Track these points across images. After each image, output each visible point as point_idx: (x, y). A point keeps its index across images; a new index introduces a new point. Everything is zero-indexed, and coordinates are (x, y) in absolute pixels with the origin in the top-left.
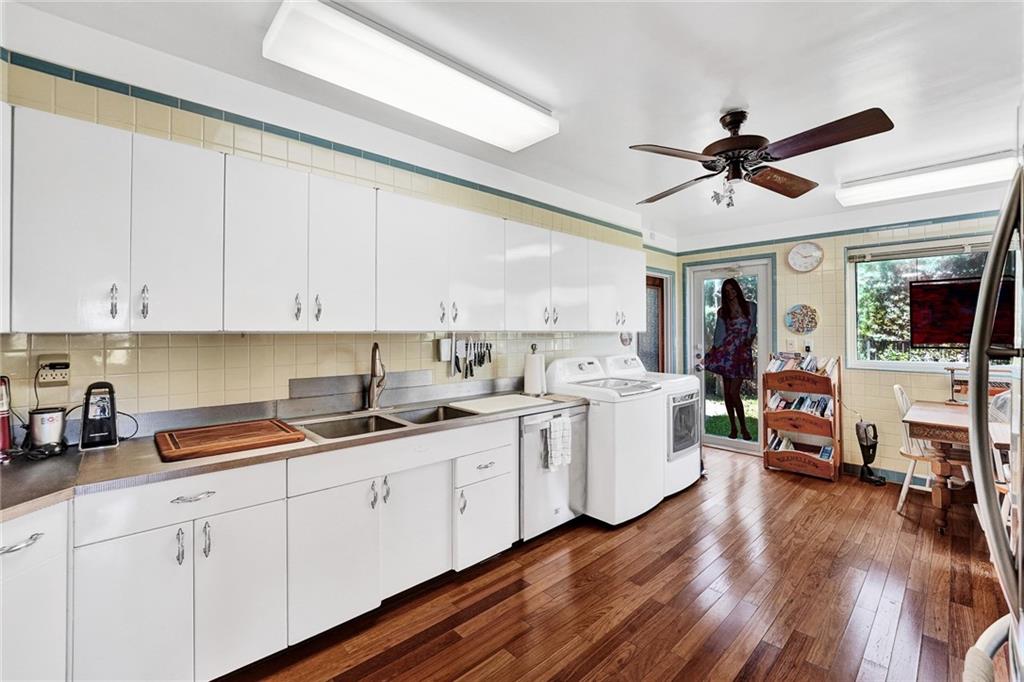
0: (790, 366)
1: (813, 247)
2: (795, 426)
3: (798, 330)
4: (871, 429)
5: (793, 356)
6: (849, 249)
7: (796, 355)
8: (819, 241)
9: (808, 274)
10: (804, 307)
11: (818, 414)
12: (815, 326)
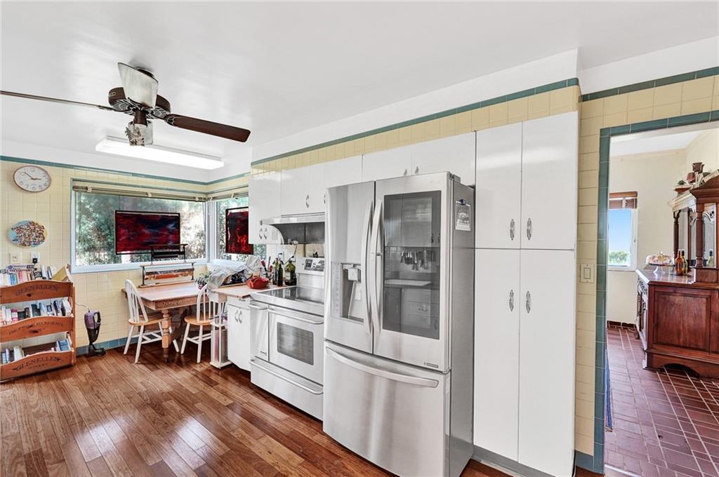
0: (25, 278)
1: (42, 172)
2: (36, 332)
3: (24, 245)
4: (96, 316)
5: (26, 268)
6: (74, 180)
7: (28, 267)
8: (47, 168)
9: (35, 194)
10: (32, 223)
11: (60, 315)
12: (43, 241)
